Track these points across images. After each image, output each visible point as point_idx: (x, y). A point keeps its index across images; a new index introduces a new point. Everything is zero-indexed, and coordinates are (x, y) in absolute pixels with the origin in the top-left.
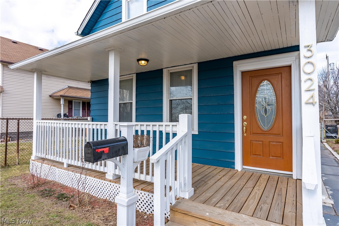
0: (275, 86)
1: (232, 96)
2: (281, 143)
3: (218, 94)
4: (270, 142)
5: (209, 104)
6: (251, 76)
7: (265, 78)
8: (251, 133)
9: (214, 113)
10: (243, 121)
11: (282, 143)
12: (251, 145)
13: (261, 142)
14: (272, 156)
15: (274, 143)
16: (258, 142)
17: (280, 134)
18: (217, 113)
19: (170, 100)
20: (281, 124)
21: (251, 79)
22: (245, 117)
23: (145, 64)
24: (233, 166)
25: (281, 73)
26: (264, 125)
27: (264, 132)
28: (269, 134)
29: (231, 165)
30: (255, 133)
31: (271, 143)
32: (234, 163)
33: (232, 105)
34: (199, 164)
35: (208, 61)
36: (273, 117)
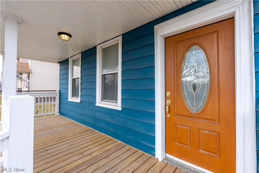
0: (208, 51)
1: (153, 67)
2: (216, 134)
3: (139, 67)
4: (199, 129)
5: (131, 79)
6: (176, 42)
7: (195, 41)
8: (176, 114)
9: (135, 88)
10: (166, 98)
11: (219, 133)
12: (176, 129)
13: (187, 128)
14: (203, 150)
15: (206, 132)
16: (184, 127)
17: (215, 120)
18: (138, 88)
19: (102, 75)
20: (217, 105)
21: (176, 45)
22: (168, 93)
23: (68, 39)
24: (153, 152)
25: (217, 32)
26: (193, 106)
27: (192, 115)
28: (199, 118)
29: (152, 150)
30: (180, 115)
31: (202, 131)
32: (154, 150)
33: (153, 79)
34: (122, 143)
35: (130, 32)
36: (205, 94)
